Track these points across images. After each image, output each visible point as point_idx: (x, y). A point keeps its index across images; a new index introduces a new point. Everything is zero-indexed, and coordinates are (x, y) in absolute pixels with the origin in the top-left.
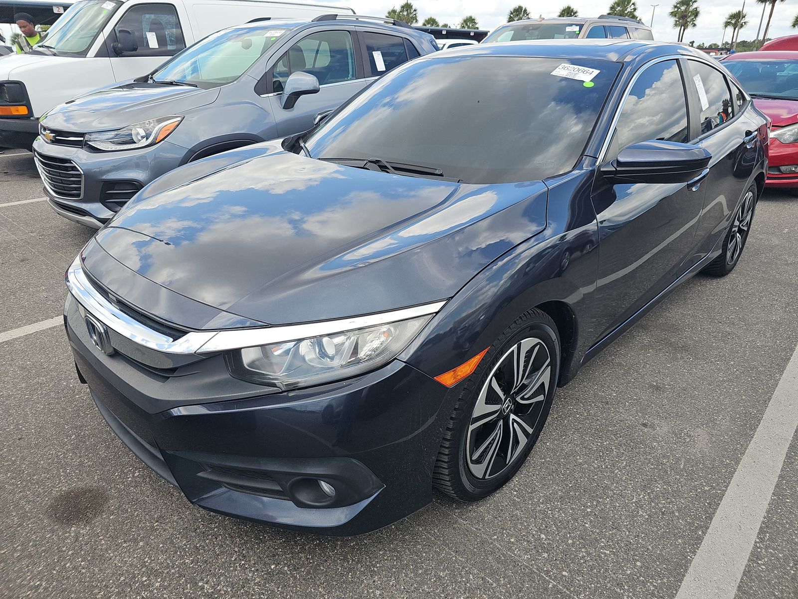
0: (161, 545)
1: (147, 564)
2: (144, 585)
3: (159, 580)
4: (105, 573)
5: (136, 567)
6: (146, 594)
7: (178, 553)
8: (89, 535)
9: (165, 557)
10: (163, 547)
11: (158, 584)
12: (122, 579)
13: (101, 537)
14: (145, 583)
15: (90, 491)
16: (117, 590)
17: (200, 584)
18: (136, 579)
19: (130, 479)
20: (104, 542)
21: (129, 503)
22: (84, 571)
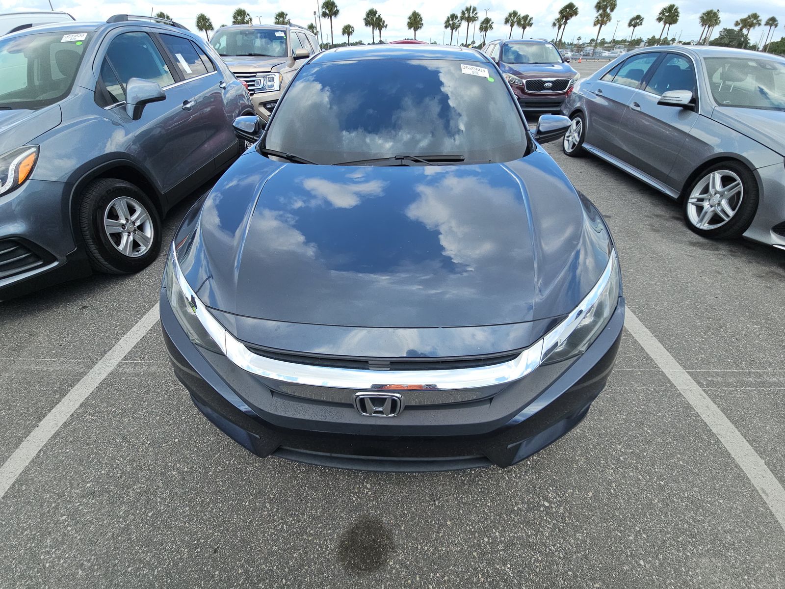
0: (461, 511)
1: (473, 530)
2: (492, 543)
3: (494, 531)
4: (460, 563)
5: (470, 538)
6: (501, 546)
7: (478, 505)
8: (408, 554)
9: (475, 515)
10: (463, 511)
11: (497, 534)
12: (475, 554)
13: (419, 547)
14: (491, 541)
15: (357, 527)
16: (485, 563)
17: (516, 508)
18: (483, 545)
19: (370, 493)
20: (426, 548)
21: (397, 508)
22: (446, 578)
